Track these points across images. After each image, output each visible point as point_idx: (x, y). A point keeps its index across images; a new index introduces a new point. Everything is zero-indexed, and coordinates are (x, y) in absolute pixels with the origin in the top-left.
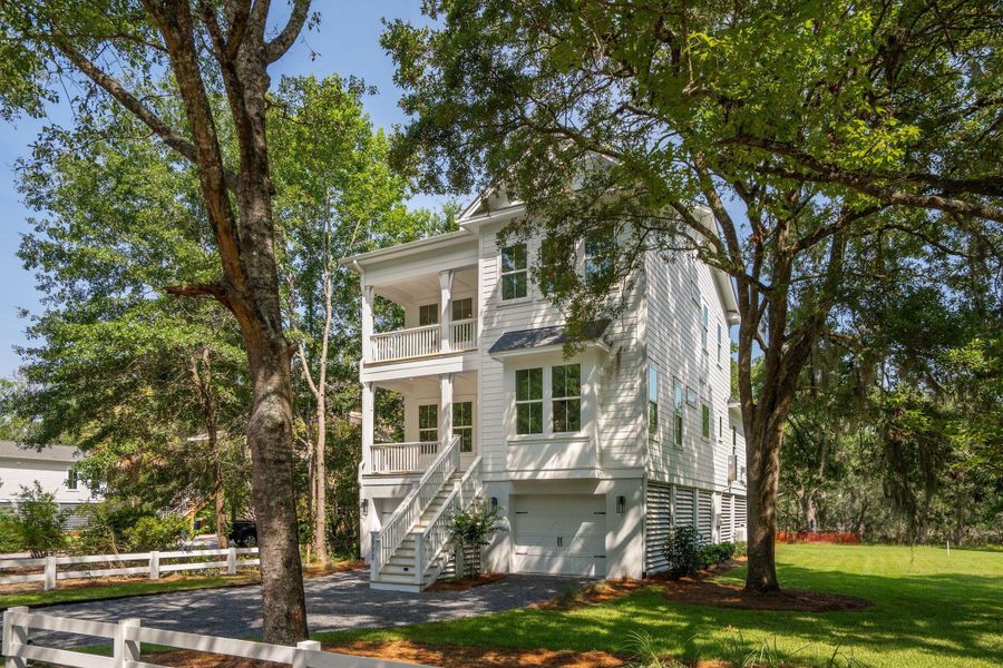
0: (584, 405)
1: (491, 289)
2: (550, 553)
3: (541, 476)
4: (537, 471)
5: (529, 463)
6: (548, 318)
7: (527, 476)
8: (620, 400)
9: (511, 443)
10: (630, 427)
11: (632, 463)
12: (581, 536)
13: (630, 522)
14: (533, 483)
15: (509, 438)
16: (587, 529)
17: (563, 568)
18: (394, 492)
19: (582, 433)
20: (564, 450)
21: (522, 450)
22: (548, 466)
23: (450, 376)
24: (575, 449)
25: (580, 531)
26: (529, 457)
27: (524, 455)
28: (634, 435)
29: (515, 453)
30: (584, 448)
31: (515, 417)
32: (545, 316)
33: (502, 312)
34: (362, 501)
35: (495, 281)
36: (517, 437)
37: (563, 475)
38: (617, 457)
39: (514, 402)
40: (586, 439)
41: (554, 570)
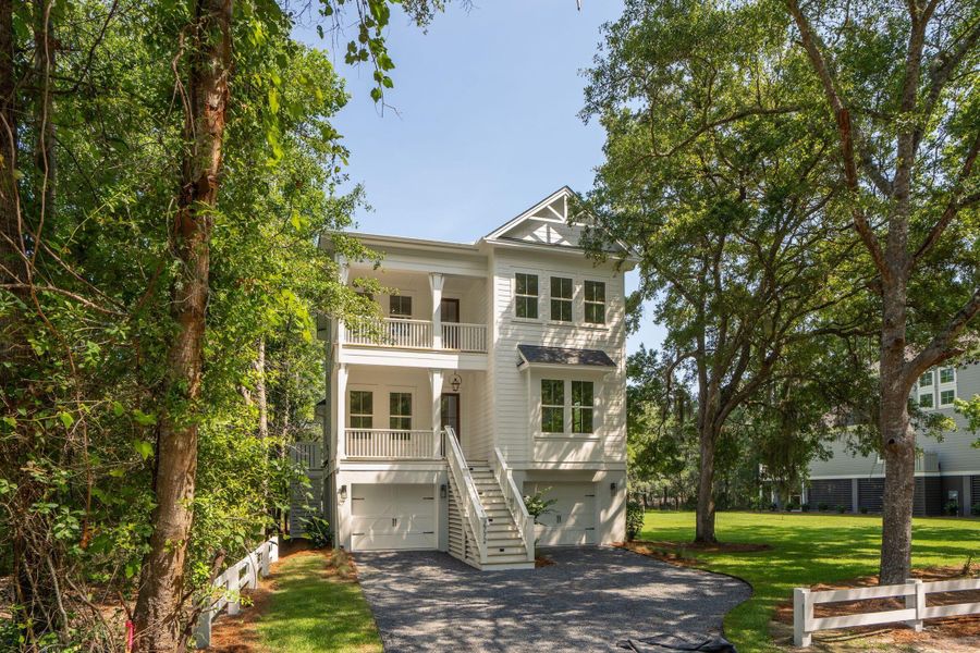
0: (596, 414)
1: (507, 304)
2: (550, 528)
3: (562, 467)
4: (559, 463)
5: (552, 455)
6: (555, 340)
7: (550, 466)
8: (610, 412)
9: (537, 438)
10: (617, 433)
11: (618, 459)
12: (575, 514)
13: (617, 501)
14: (555, 472)
15: (536, 434)
16: (579, 509)
17: (560, 540)
18: (379, 477)
19: (595, 436)
20: (580, 447)
21: (546, 445)
22: (568, 459)
23: (441, 371)
24: (588, 446)
25: (574, 510)
26: (552, 450)
27: (548, 449)
28: (619, 438)
29: (540, 447)
30: (595, 447)
31: (540, 418)
32: (553, 338)
33: (516, 327)
34: (339, 487)
35: (508, 299)
36: (542, 435)
37: (580, 467)
38: (608, 454)
39: (540, 405)
40: (598, 440)
41: (553, 542)
